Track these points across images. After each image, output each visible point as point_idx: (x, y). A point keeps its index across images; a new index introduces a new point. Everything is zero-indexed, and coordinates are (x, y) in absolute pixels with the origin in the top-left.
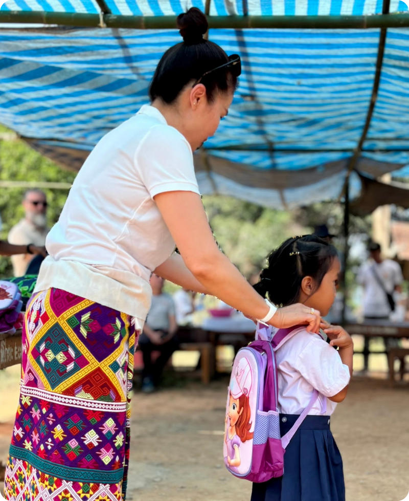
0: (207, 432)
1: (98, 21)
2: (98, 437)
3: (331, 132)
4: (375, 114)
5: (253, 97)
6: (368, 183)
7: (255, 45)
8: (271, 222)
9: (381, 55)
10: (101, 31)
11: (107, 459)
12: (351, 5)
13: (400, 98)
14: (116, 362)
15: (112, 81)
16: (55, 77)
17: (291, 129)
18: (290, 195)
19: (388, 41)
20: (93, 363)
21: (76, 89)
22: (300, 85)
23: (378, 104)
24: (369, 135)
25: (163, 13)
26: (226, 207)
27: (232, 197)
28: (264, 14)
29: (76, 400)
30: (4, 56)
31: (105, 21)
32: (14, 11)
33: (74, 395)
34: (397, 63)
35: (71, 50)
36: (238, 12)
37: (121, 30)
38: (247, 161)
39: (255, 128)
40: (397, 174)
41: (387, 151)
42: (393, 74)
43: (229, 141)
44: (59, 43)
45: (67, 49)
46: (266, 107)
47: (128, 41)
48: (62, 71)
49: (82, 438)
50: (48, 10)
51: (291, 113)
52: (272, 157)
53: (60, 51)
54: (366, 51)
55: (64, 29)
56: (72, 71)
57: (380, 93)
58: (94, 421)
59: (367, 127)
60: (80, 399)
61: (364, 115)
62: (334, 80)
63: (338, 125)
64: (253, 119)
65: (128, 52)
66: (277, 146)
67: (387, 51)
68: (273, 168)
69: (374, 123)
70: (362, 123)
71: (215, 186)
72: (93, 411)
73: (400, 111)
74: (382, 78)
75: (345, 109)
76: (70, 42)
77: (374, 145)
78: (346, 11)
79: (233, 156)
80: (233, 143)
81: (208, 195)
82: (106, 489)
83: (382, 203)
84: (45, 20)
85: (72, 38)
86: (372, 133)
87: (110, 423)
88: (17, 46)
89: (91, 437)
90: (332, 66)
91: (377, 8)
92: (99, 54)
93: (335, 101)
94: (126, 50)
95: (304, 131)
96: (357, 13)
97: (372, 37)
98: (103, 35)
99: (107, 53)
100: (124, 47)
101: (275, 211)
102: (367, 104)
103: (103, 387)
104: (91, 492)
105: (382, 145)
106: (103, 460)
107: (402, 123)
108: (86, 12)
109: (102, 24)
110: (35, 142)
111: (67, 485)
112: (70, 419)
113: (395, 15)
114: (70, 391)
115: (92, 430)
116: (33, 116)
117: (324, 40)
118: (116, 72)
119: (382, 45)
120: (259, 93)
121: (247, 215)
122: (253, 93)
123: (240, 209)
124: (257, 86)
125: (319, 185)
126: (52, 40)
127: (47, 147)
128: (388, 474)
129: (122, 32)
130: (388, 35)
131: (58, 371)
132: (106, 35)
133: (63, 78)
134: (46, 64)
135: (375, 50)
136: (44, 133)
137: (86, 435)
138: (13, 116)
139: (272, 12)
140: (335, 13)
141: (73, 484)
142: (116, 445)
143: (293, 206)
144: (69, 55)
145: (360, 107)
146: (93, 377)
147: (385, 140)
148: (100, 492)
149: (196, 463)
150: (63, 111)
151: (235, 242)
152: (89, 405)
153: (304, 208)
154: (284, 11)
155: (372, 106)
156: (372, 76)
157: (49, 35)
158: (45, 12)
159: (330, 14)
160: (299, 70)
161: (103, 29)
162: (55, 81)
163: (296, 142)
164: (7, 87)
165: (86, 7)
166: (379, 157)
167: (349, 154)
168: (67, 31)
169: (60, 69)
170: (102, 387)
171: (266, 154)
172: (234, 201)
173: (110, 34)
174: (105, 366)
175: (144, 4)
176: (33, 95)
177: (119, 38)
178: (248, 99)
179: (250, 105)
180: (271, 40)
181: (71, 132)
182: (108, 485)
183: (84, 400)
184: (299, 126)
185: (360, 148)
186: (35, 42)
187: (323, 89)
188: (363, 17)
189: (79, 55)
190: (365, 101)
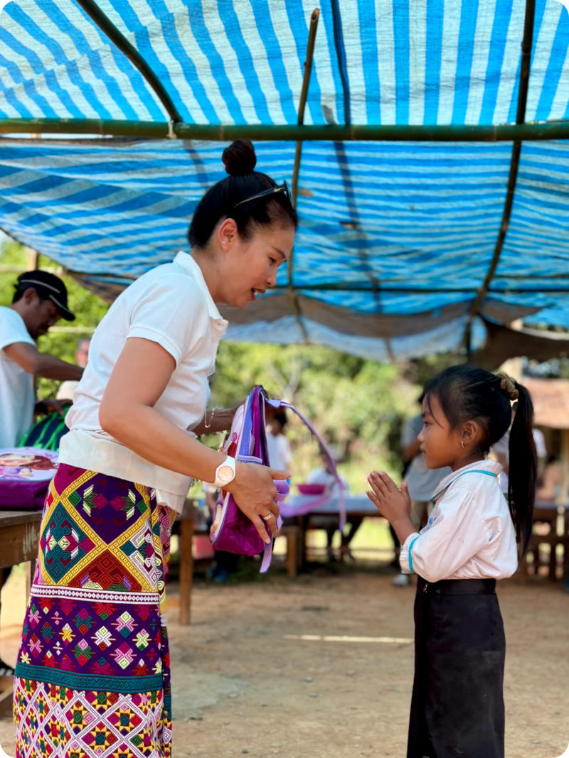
0: (295, 637)
1: (167, 132)
2: (110, 635)
3: (450, 268)
4: (505, 246)
5: (355, 224)
6: (496, 331)
7: (359, 160)
8: (373, 378)
9: (514, 174)
10: (170, 143)
11: (124, 661)
12: (478, 112)
13: (536, 226)
14: (129, 543)
15: (182, 204)
16: (112, 199)
17: (400, 264)
18: (397, 344)
19: (523, 156)
20: (100, 546)
21: (138, 213)
22: (413, 210)
23: (509, 234)
24: (498, 272)
25: (246, 122)
26: (318, 359)
27: (326, 346)
28: (370, 124)
29: (83, 592)
30: (51, 173)
31: (175, 131)
32: (63, 119)
33: (80, 587)
34: (534, 183)
35: (131, 166)
36: (338, 120)
37: (194, 141)
38: (346, 303)
39: (357, 262)
40: (530, 320)
41: (519, 291)
42: (528, 197)
43: (325, 278)
44: (118, 157)
45: (128, 165)
46: (371, 237)
47: (202, 155)
48: (121, 192)
49: (92, 638)
50: (105, 118)
51: (401, 245)
52: (377, 298)
53: (119, 167)
54: (495, 169)
55: (124, 140)
56: (133, 192)
57: (513, 220)
58: (104, 616)
59: (495, 261)
60: (88, 591)
61: (492, 247)
62: (455, 204)
63: (459, 260)
64: (354, 251)
65: (203, 169)
66: (384, 285)
67: (522, 169)
68: (379, 312)
69: (503, 257)
70: (489, 257)
71: (305, 334)
72: (103, 603)
73: (535, 242)
74: (515, 202)
75: (469, 239)
76: (131, 157)
77: (506, 284)
78: (472, 121)
79: (329, 296)
80: (329, 281)
81: (297, 344)
82: (127, 701)
83: (512, 355)
84: (101, 130)
85: (134, 151)
86: (501, 269)
87: (126, 618)
88: (67, 161)
89: (103, 636)
90: (454, 187)
91: (509, 117)
92: (166, 171)
93: (456, 230)
94: (200, 166)
95: (418, 266)
96: (485, 123)
97: (503, 151)
98: (172, 148)
99: (177, 170)
100: (198, 162)
101: (378, 364)
102: (496, 234)
103: (114, 574)
104: (109, 703)
105: (513, 284)
106: (119, 663)
107: (538, 257)
108: (152, 120)
109: (171, 134)
110: (84, 277)
111: (80, 696)
112: (78, 616)
113: (530, 126)
114: (76, 583)
115: (103, 627)
116: (84, 247)
117: (443, 155)
118: (187, 193)
119: (515, 161)
120: (361, 220)
121: (344, 369)
122: (355, 219)
123: (336, 362)
124: (360, 211)
125: (434, 334)
126: (110, 154)
127: (100, 284)
128: (522, 691)
129: (196, 144)
130: (523, 149)
131: (62, 560)
132: (176, 147)
133: (122, 200)
134: (102, 183)
135: (507, 168)
136: (97, 268)
137: (97, 633)
138: (60, 246)
139: (380, 121)
140: (458, 123)
141: (86, 694)
142: (138, 645)
143: (402, 358)
144: (129, 172)
145: (488, 238)
146: (101, 562)
147: (516, 277)
148: (119, 704)
149: (281, 675)
150: (120, 240)
151: (329, 403)
152: (98, 596)
153: (415, 361)
154: (394, 119)
155: (502, 236)
156: (503, 200)
157: (107, 148)
158: (102, 119)
159: (452, 124)
160: (413, 192)
161: (172, 141)
162: (112, 204)
163: (405, 280)
164: (53, 211)
165: (151, 114)
166: (509, 298)
167: (472, 295)
168: (127, 143)
169: (118, 189)
170: (112, 574)
171: (370, 294)
172: (327, 352)
173: (181, 147)
174: (115, 548)
175: (223, 110)
176: (85, 220)
177: (192, 151)
178: (349, 226)
179: (351, 234)
180: (378, 155)
181: (131, 267)
182: (129, 695)
183: (92, 591)
184: (411, 261)
185: (486, 287)
186: (90, 157)
187: (442, 215)
188: (493, 127)
189: (143, 172)
190: (494, 230)
